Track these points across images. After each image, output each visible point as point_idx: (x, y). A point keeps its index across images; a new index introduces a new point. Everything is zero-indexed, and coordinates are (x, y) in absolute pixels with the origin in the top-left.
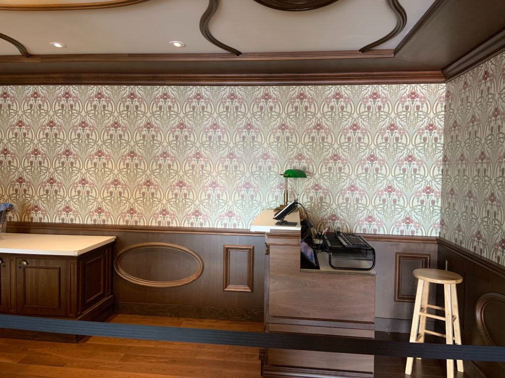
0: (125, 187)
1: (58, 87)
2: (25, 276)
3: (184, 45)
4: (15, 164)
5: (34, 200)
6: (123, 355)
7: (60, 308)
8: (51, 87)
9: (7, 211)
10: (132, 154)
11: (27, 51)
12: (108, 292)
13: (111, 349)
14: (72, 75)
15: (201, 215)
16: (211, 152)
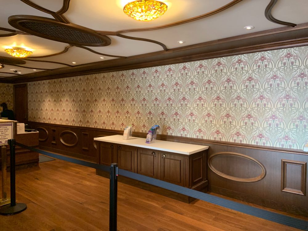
0: (214, 118)
1: (180, 64)
2: (164, 163)
3: (253, 27)
4: (160, 105)
5: (168, 124)
6: (214, 217)
7: (181, 182)
8: (177, 64)
9: (157, 129)
10: (218, 98)
11: (166, 48)
12: (205, 178)
13: (208, 212)
15: (263, 137)
16: (271, 95)
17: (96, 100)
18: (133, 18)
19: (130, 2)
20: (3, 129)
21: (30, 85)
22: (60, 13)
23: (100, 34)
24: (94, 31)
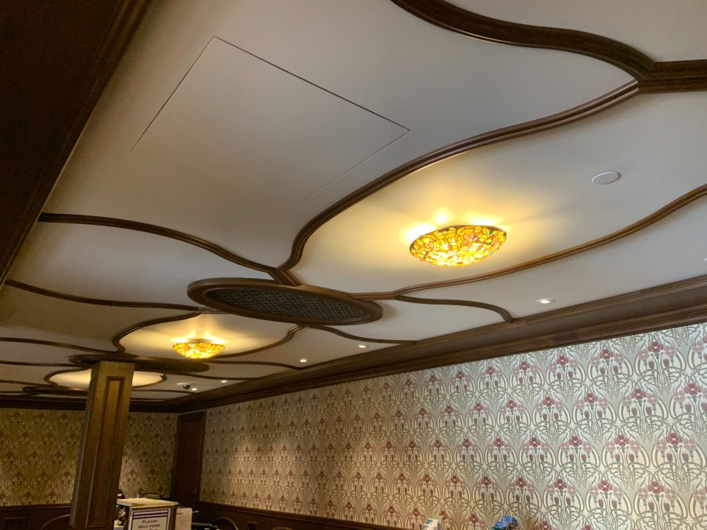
1: (549, 351)
4: (511, 459)
5: (541, 513)
8: (541, 352)
11: (510, 316)
14: (564, 333)
17: (348, 447)
18: (431, 263)
19: (423, 234)
20: (148, 524)
21: (211, 414)
22: (284, 269)
23: (359, 299)
24: (348, 294)
